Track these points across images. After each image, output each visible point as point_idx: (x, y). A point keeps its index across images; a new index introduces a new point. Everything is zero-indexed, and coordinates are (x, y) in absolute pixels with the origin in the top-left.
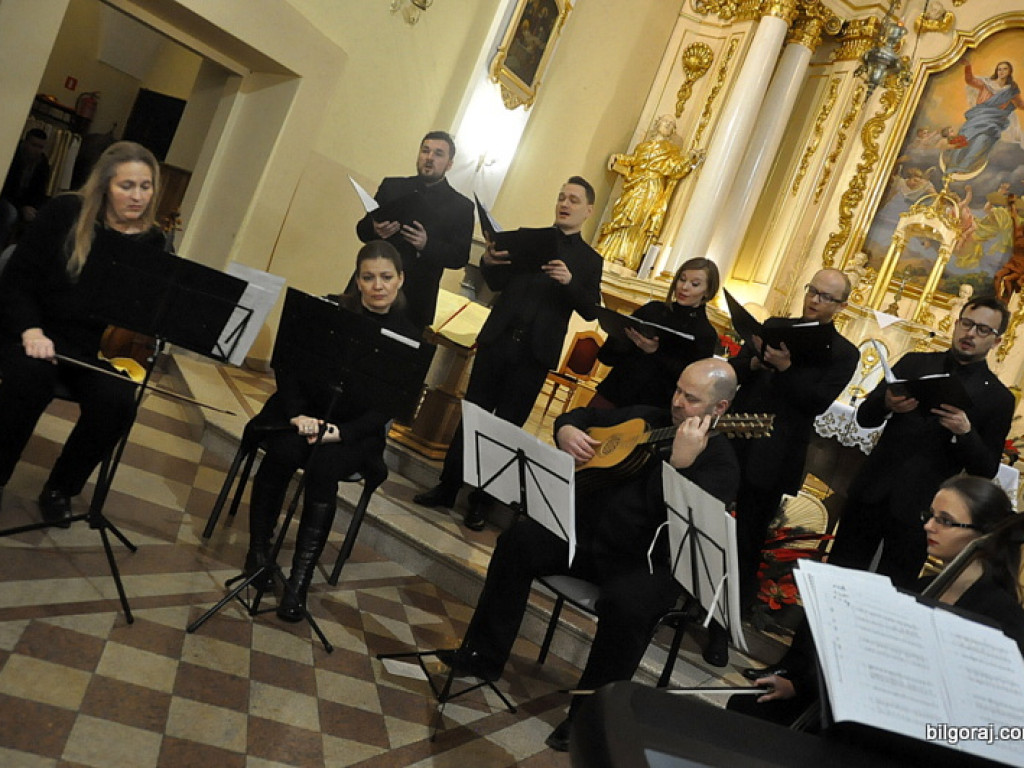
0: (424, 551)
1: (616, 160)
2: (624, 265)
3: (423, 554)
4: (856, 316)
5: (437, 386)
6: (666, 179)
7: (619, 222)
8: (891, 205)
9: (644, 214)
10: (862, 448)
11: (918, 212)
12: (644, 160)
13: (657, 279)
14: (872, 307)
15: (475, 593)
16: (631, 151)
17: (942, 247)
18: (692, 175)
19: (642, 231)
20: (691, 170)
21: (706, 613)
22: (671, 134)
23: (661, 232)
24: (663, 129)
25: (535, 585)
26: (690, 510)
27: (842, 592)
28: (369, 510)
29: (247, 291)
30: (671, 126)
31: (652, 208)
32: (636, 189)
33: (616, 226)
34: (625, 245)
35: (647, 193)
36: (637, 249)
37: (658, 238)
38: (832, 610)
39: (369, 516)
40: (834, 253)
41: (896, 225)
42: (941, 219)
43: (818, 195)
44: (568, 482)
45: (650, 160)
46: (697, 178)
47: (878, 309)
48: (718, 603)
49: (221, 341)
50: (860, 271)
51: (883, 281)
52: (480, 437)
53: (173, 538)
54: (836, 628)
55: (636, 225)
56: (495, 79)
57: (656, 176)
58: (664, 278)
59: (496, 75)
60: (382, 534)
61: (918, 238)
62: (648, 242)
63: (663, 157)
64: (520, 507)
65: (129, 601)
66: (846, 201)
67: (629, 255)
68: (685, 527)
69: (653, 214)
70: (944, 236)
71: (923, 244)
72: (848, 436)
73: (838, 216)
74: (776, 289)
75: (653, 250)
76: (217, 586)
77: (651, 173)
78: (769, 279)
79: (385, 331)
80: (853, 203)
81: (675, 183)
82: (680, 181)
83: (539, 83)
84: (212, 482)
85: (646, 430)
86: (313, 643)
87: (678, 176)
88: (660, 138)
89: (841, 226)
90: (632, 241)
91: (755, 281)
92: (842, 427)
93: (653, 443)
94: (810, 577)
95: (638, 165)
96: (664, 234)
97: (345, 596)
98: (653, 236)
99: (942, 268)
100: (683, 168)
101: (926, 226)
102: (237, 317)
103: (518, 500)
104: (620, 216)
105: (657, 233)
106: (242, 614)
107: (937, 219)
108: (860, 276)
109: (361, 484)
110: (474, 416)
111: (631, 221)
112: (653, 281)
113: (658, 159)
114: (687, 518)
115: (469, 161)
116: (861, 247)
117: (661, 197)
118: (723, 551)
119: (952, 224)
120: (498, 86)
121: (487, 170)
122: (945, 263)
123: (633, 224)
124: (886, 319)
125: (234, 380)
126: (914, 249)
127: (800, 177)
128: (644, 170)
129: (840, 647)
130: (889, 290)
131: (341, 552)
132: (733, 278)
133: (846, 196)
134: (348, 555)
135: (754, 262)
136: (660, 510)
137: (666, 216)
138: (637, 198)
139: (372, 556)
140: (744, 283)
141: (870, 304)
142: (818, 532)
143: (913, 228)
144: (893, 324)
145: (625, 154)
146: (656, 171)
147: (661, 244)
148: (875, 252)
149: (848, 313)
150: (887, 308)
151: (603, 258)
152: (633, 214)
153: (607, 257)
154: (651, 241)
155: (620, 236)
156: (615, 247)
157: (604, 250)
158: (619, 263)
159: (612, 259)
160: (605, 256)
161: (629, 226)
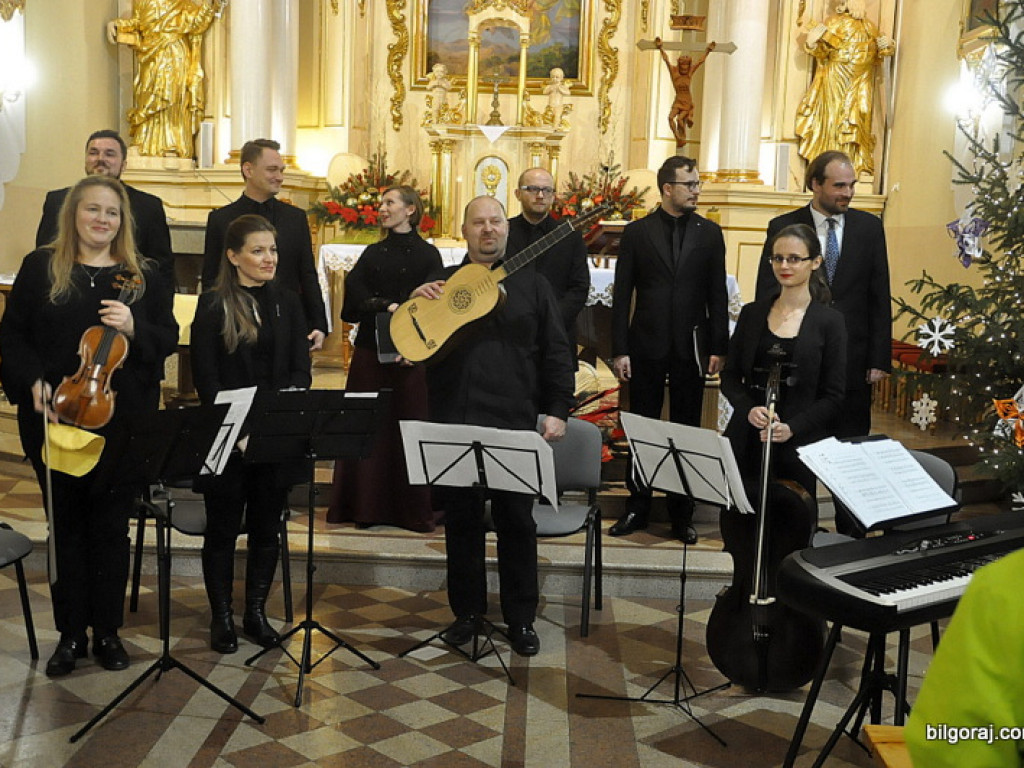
1: (116, 29)
2: (179, 155)
4: (461, 137)
6: (188, 38)
7: (153, 106)
9: (179, 88)
11: (488, 6)
13: (224, 163)
14: (474, 122)
17: (521, 37)
18: (218, 25)
19: (183, 109)
20: (215, 18)
23: (204, 104)
26: (670, 440)
31: (186, 77)
32: (158, 60)
33: (150, 112)
34: (169, 132)
35: (173, 60)
36: (185, 133)
37: (203, 111)
40: (399, 67)
41: (466, 24)
42: (511, 8)
43: (362, 6)
45: (161, 19)
46: (227, 28)
47: (481, 123)
49: (209, 459)
50: (444, 85)
51: (473, 86)
52: (424, 445)
55: (175, 104)
57: (176, 36)
62: (193, 119)
63: (175, 11)
64: (479, 486)
66: (393, 3)
67: (179, 141)
68: (664, 451)
69: (188, 84)
70: (517, 23)
71: (488, 31)
73: (389, 22)
74: (356, 127)
75: (206, 127)
77: (169, 35)
78: (343, 120)
80: (401, 3)
81: (200, 40)
82: (205, 34)
87: (201, 30)
89: (396, 34)
90: (175, 124)
91: (326, 126)
95: (148, 28)
96: (209, 105)
98: (198, 110)
99: (526, 57)
100: (204, 19)
101: (496, 18)
102: (221, 435)
103: (477, 480)
104: (152, 98)
105: (200, 106)
107: (507, 9)
108: (448, 91)
111: (167, 101)
112: (222, 166)
114: (665, 445)
116: (425, 54)
117: (191, 61)
119: (524, 10)
121: (11, 107)
123: (171, 104)
124: (493, 133)
128: (158, 34)
135: (315, 103)
140: (312, 130)
141: (469, 119)
143: (485, 24)
144: (502, 135)
145: (124, 18)
146: (174, 31)
147: (211, 117)
149: (453, 137)
150: (489, 118)
151: (149, 154)
152: (167, 92)
153: (153, 152)
154: (196, 116)
155: (159, 122)
156: (158, 138)
157: (146, 145)
158: (171, 154)
159: (161, 153)
160: (150, 151)
161: (167, 108)
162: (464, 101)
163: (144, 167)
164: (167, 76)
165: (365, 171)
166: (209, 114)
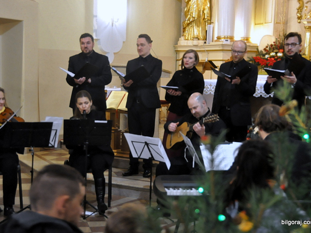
0: (137, 189)
2: (199, 39)
3: (137, 190)
5: (125, 130)
7: (189, 20)
9: (200, 12)
13: (216, 41)
19: (201, 20)
23: (211, 17)
28: (113, 182)
31: (203, 7)
33: (188, 22)
34: (195, 30)
36: (202, 30)
37: (210, 20)
39: (114, 184)
44: (158, 146)
49: (50, 141)
52: (133, 143)
55: (197, 18)
58: (218, 40)
60: (121, 189)
62: (207, 24)
64: (152, 158)
67: (199, 34)
69: (204, 10)
74: (277, 23)
75: (210, 27)
78: (272, 20)
90: (198, 26)
91: (265, 23)
97: (113, 210)
98: (208, 20)
103: (150, 156)
104: (189, 16)
105: (209, 18)
110: (129, 137)
111: (194, 17)
112: (214, 43)
115: (107, 23)
121: (117, 24)
125: (43, 156)
132: (255, 24)
134: (111, 199)
135: (263, 14)
137: (211, 9)
138: (193, 5)
139: (120, 197)
140: (261, 25)
147: (213, 23)
151: (188, 40)
152: (194, 14)
153: (189, 39)
154: (208, 22)
155: (192, 26)
156: (191, 32)
157: (187, 36)
158: (196, 39)
159: (192, 39)
160: (188, 38)
161: (195, 20)
163: (186, 44)
164: (194, 7)
165: (274, 42)
166: (212, 21)
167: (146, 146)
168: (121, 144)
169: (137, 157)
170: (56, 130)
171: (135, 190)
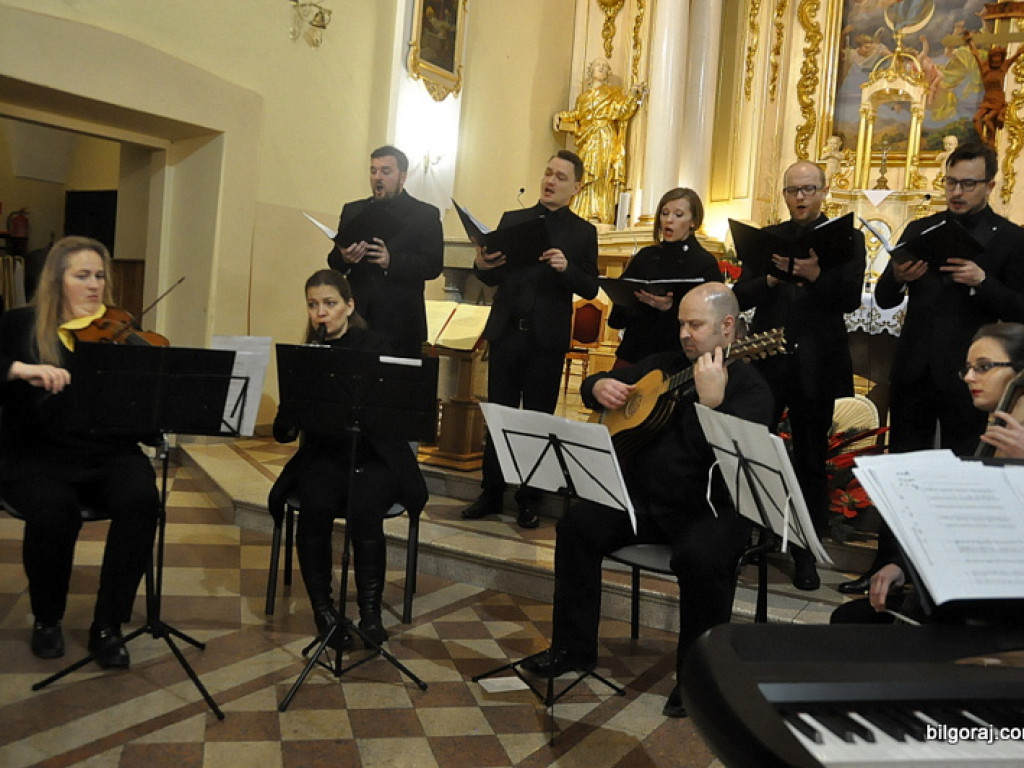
0: (488, 564)
1: (560, 119)
2: (600, 222)
3: (487, 566)
4: (846, 202)
5: (451, 398)
6: (615, 124)
8: (848, 80)
9: (605, 165)
10: (891, 331)
11: (880, 78)
12: (589, 111)
13: (636, 225)
14: (860, 187)
15: (548, 589)
16: (572, 106)
17: (913, 106)
18: (640, 112)
19: (607, 181)
20: (638, 106)
21: (781, 539)
22: (608, 77)
23: (626, 177)
24: (597, 74)
25: (606, 564)
26: (735, 443)
27: (907, 477)
28: (421, 540)
29: (237, 360)
30: (605, 69)
31: (611, 156)
32: (589, 142)
34: (594, 201)
35: (601, 142)
36: (608, 203)
37: (625, 184)
38: (902, 497)
39: (423, 545)
40: (805, 148)
41: (860, 99)
42: (903, 79)
43: (773, 92)
44: (608, 452)
45: (594, 109)
46: (646, 113)
47: (867, 188)
48: (789, 525)
49: (226, 416)
50: (837, 155)
51: (864, 158)
52: (508, 434)
53: (237, 625)
54: (911, 515)
55: (599, 178)
56: (415, 75)
57: (605, 122)
58: (644, 222)
59: (415, 70)
60: (440, 559)
61: (886, 104)
62: (617, 191)
63: (606, 102)
64: (568, 491)
65: (213, 698)
66: (803, 89)
67: (601, 210)
68: (735, 461)
69: (613, 162)
70: (912, 94)
71: (893, 109)
72: (873, 324)
73: (799, 107)
74: (758, 199)
75: (624, 197)
76: (295, 658)
77: (599, 122)
78: (748, 193)
79: (383, 359)
80: (810, 89)
81: (626, 125)
82: (630, 121)
83: (460, 66)
84: (258, 559)
85: (665, 379)
86: (406, 686)
87: (627, 117)
88: (597, 84)
89: (805, 117)
90: (600, 195)
91: (734, 198)
92: (865, 317)
93: (674, 390)
94: (870, 471)
95: (584, 117)
97: (423, 630)
98: (620, 184)
99: (919, 126)
100: (629, 107)
101: (891, 90)
102: (235, 389)
103: (564, 484)
106: (329, 679)
107: (899, 80)
108: (839, 160)
109: (405, 516)
110: (497, 417)
111: (593, 176)
112: (633, 229)
113: (602, 106)
114: (734, 451)
116: (831, 133)
117: (617, 143)
118: (780, 473)
119: (916, 80)
120: (421, 81)
121: (435, 169)
122: (920, 121)
123: (596, 178)
124: (877, 196)
125: (248, 452)
126: (885, 116)
127: (749, 81)
128: (591, 121)
129: (921, 532)
130: (872, 165)
131: (405, 589)
132: (712, 201)
133: (801, 85)
134: (414, 591)
135: (728, 180)
136: (706, 452)
137: (627, 160)
138: (592, 151)
139: (437, 584)
140: (724, 203)
141: (857, 185)
142: (872, 428)
143: (878, 96)
144: (886, 199)
145: (567, 110)
146: (604, 118)
147: (630, 189)
148: (847, 131)
149: (837, 201)
150: (876, 184)
152: (593, 168)
154: (619, 189)
155: (587, 194)
156: (585, 207)
158: (594, 220)
161: (593, 182)
162: (852, 168)
164: (594, 154)
166: (628, 186)
167: (551, 447)
168: (439, 433)
169: (517, 481)
170: (247, 379)
171: (481, 564)
